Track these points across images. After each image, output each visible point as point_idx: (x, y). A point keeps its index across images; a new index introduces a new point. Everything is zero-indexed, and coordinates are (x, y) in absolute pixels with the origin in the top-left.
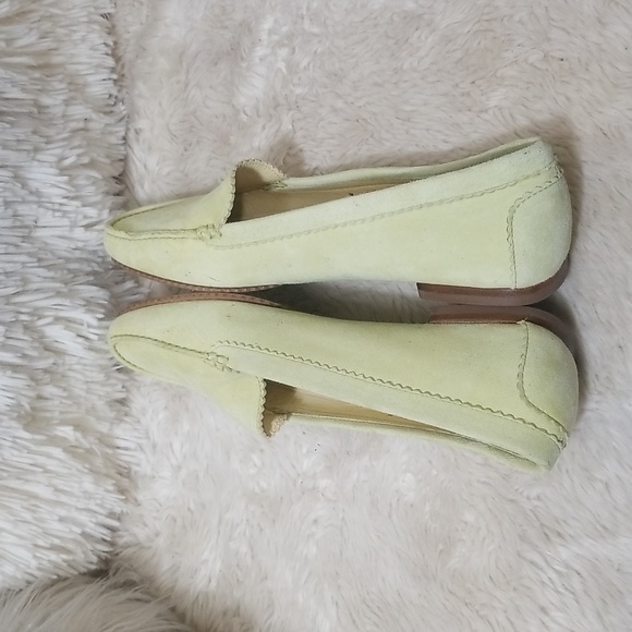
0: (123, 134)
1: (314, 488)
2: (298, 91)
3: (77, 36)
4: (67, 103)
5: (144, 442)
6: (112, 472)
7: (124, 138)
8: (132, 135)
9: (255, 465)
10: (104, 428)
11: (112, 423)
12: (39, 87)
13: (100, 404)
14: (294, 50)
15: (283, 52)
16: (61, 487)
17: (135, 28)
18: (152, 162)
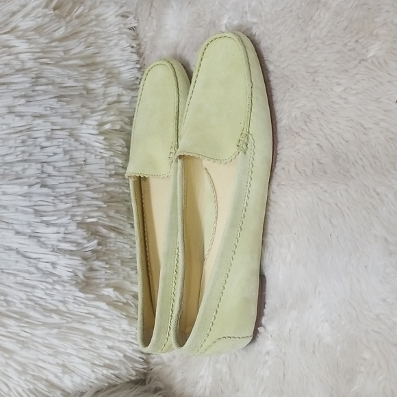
4: (106, 86)
12: (86, 78)
16: (107, 327)
17: (150, 34)
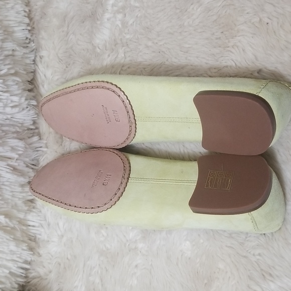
0: (33, 58)
1: (136, 248)
2: (128, 36)
3: (9, 6)
4: (3, 41)
5: (43, 222)
6: (26, 239)
7: (34, 61)
8: (38, 59)
9: (103, 236)
10: (21, 216)
11: (26, 213)
13: (20, 203)
14: (125, 15)
15: (120, 16)
17: (40, 3)
18: (49, 73)
